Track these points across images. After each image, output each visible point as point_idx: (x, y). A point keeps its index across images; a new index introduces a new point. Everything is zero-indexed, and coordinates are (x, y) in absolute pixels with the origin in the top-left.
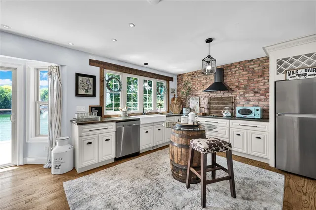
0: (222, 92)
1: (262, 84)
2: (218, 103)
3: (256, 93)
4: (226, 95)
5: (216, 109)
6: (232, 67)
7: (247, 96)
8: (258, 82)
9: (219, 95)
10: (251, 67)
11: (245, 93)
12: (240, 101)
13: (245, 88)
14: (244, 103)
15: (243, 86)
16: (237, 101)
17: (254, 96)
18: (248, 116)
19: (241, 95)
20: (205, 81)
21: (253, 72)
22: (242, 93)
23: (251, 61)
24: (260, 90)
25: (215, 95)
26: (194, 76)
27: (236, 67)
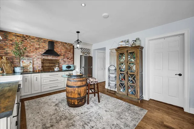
0: (51, 56)
1: (70, 55)
2: (49, 63)
3: (68, 58)
4: (54, 58)
5: (48, 67)
6: (57, 43)
7: (64, 59)
8: (68, 54)
9: (50, 58)
10: (66, 46)
11: (64, 58)
12: (61, 62)
13: (64, 56)
14: (63, 63)
15: (63, 54)
16: (60, 62)
17: (67, 60)
18: (70, 69)
19: (62, 59)
20: (38, 46)
21: (67, 49)
22: (62, 58)
23: (66, 43)
24: (69, 57)
25: (47, 57)
26: (26, 39)
27: (59, 44)
